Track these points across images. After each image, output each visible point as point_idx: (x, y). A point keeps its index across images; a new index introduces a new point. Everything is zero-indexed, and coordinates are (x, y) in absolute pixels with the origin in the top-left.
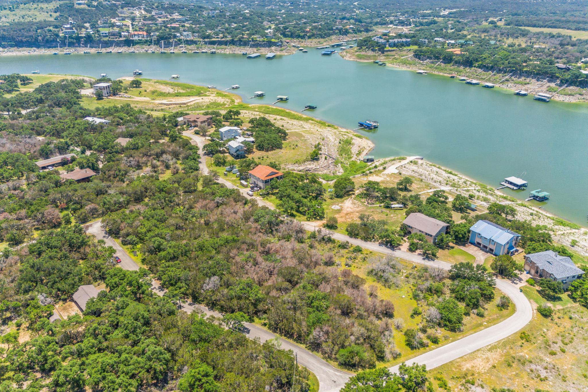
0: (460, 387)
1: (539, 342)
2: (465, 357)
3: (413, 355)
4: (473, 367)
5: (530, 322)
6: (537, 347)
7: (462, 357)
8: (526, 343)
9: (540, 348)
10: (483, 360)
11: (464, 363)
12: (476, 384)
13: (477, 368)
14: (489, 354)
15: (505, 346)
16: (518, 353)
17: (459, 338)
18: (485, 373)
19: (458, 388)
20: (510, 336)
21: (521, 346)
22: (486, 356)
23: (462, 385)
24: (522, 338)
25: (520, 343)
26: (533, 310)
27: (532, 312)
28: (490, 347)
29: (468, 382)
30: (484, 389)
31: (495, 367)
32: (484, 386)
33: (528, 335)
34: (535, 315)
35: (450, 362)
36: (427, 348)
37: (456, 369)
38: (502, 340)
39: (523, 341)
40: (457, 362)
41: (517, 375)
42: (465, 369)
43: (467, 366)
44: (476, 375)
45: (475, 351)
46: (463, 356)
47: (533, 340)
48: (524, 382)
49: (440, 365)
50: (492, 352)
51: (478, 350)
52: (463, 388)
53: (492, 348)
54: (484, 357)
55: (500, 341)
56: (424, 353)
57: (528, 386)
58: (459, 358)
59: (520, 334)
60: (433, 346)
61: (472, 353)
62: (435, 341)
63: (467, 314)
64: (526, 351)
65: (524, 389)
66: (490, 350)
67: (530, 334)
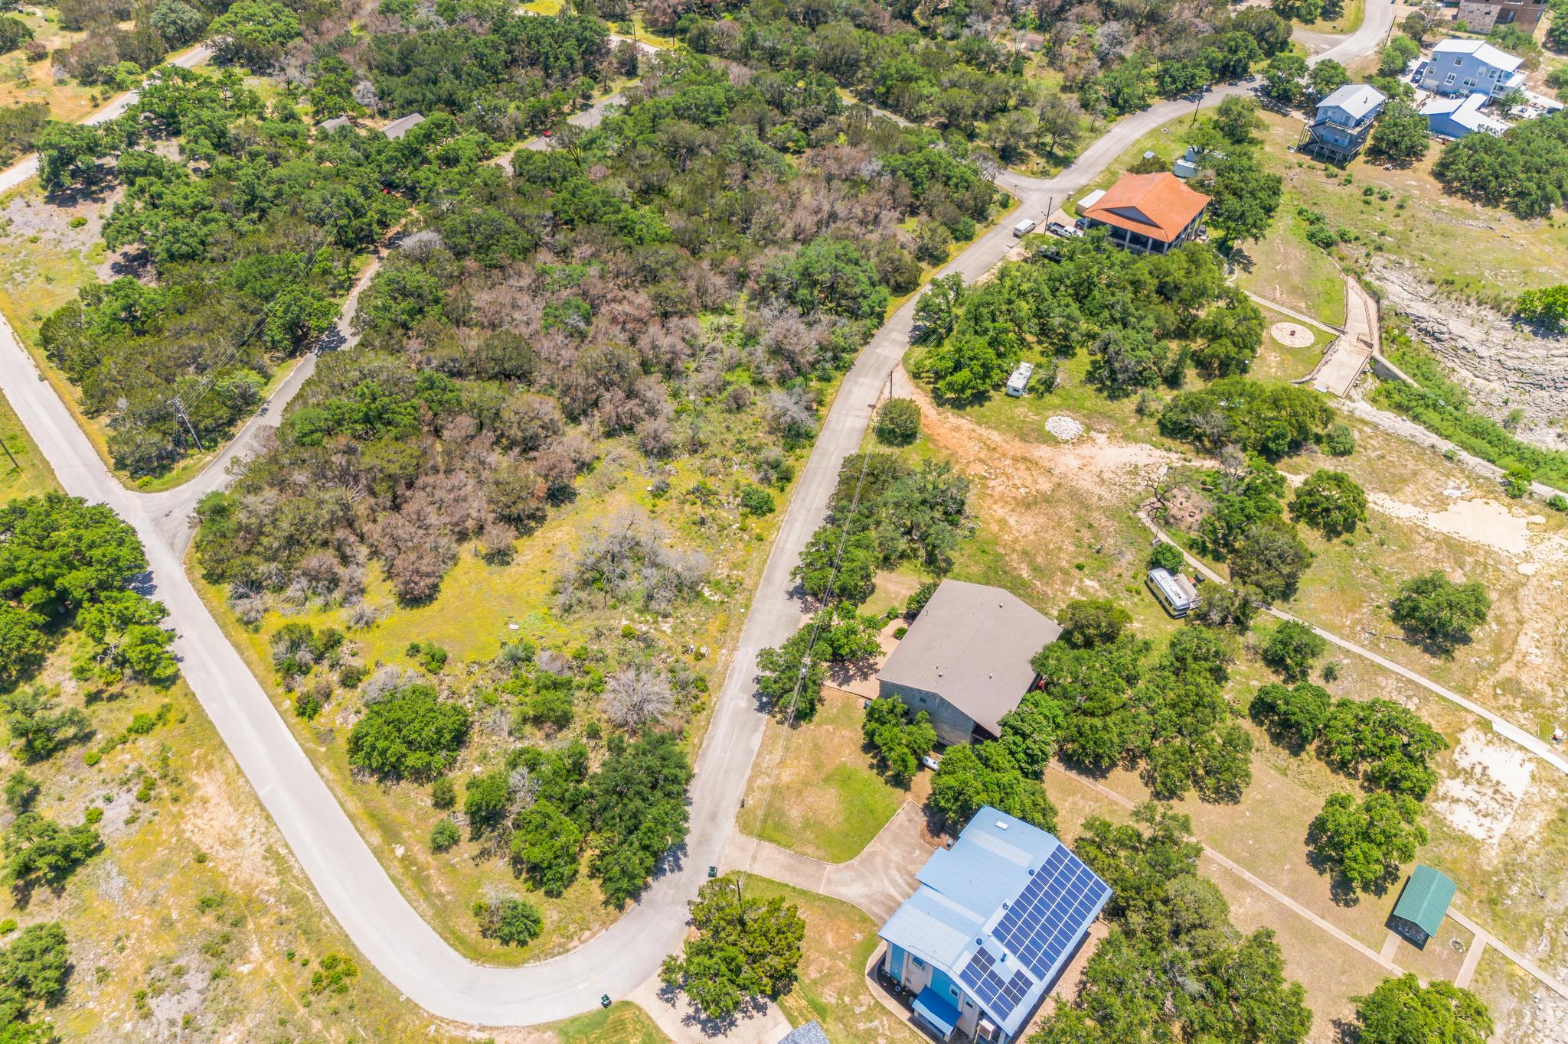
0: (133, 766)
1: (317, 1025)
2: (241, 782)
3: (255, 658)
4: (205, 801)
5: (413, 1008)
6: (292, 1011)
7: (240, 772)
8: (307, 974)
9: (283, 1023)
10: (231, 829)
11: (221, 778)
12: (140, 806)
13: (198, 811)
14: (254, 849)
15: (291, 901)
16: (260, 941)
17: (325, 770)
18: (180, 833)
19: (133, 759)
20: (333, 919)
21: (291, 956)
22: (248, 841)
23: (140, 772)
24: (331, 964)
25: (304, 951)
26: (482, 1028)
27: (475, 1022)
28: (283, 851)
29: (151, 786)
30: (122, 825)
31: (201, 859)
32: (135, 827)
33: (343, 990)
34: (459, 1033)
35: (222, 744)
36: (281, 690)
37: (199, 757)
38: (316, 894)
39: (315, 966)
40: (222, 761)
41: (167, 923)
42: (195, 779)
43: (209, 786)
44: (175, 809)
45: (263, 809)
46: (244, 776)
47: (320, 1003)
48: (139, 940)
49: (211, 717)
50: (265, 858)
51: (268, 818)
52: (130, 772)
53: (278, 859)
54: (245, 834)
55: (311, 887)
56: (262, 683)
57: (122, 949)
58: (237, 766)
59: (342, 955)
60: (289, 703)
61: (257, 798)
62: (307, 708)
63: (444, 802)
64: (269, 967)
65: (111, 937)
66: (270, 853)
67: (353, 995)
